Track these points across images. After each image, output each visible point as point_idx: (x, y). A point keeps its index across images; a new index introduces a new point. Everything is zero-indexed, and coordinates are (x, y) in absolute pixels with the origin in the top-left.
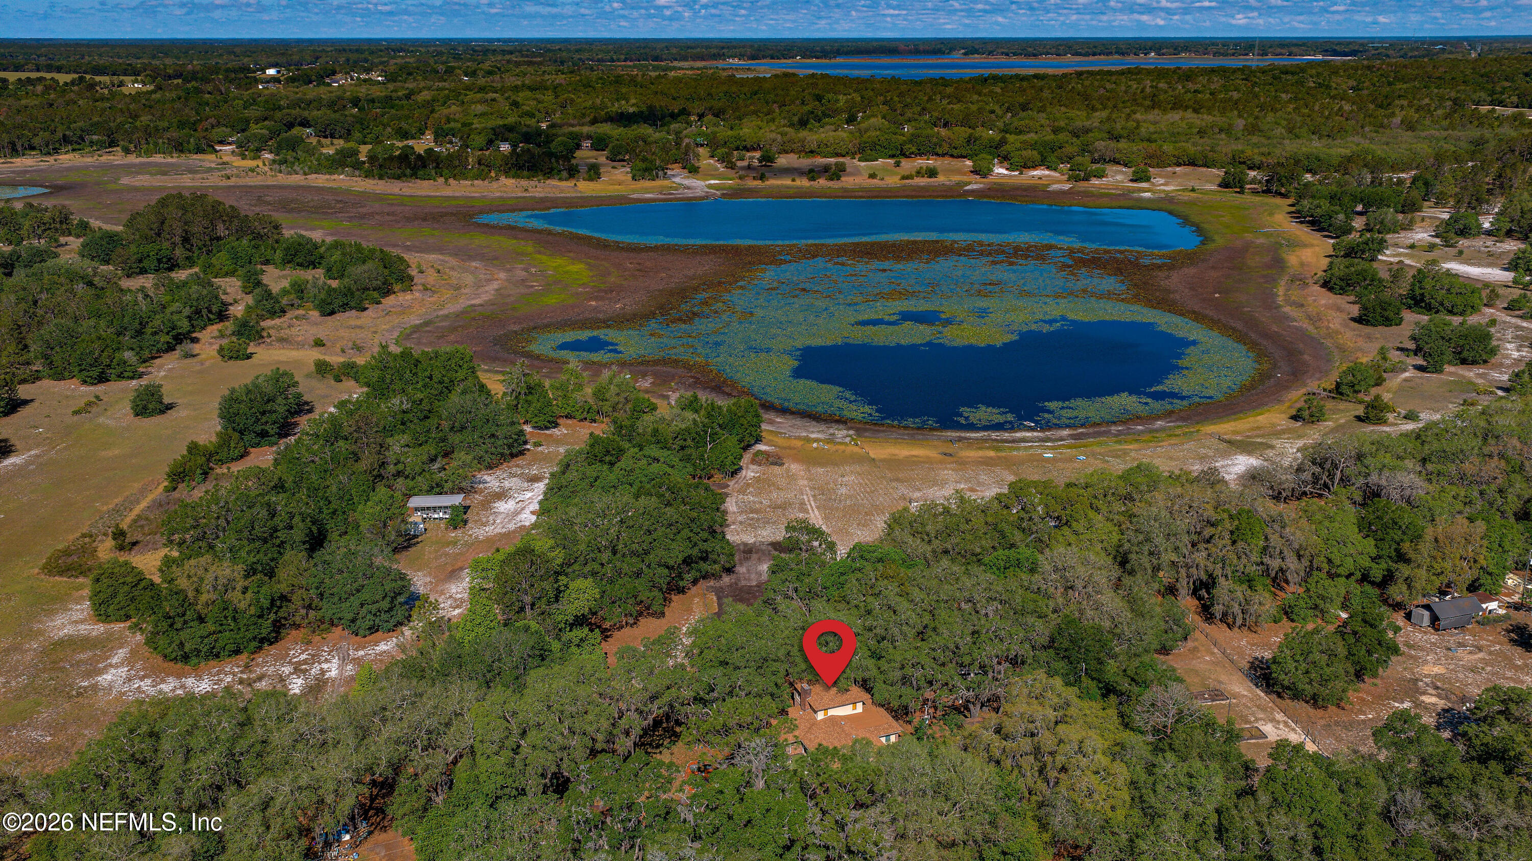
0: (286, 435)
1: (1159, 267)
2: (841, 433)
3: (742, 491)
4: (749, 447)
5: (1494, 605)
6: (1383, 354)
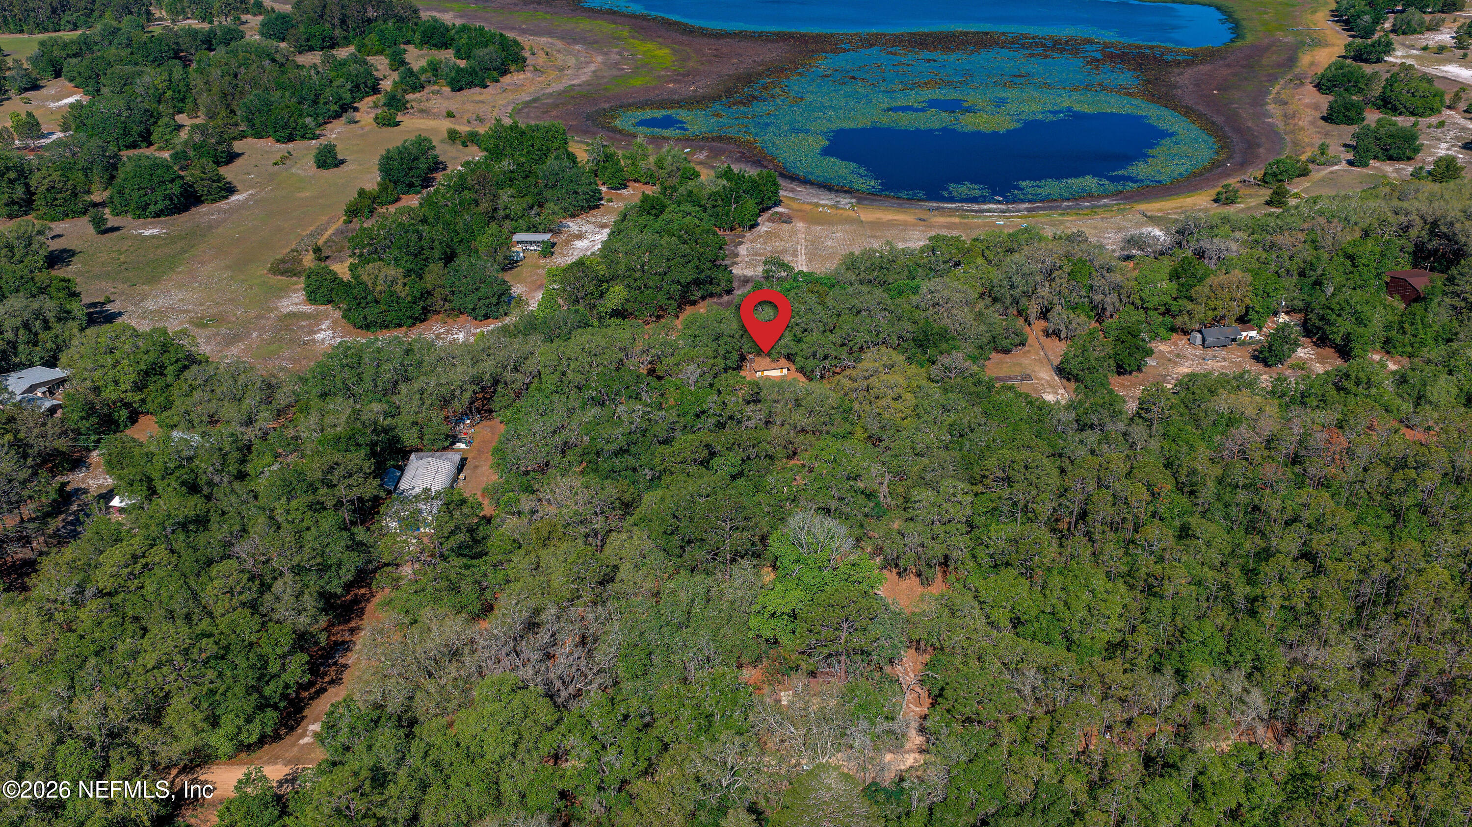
1: (1178, 64)
2: (845, 201)
3: (754, 241)
4: (770, 208)
5: (1253, 333)
6: (1323, 149)
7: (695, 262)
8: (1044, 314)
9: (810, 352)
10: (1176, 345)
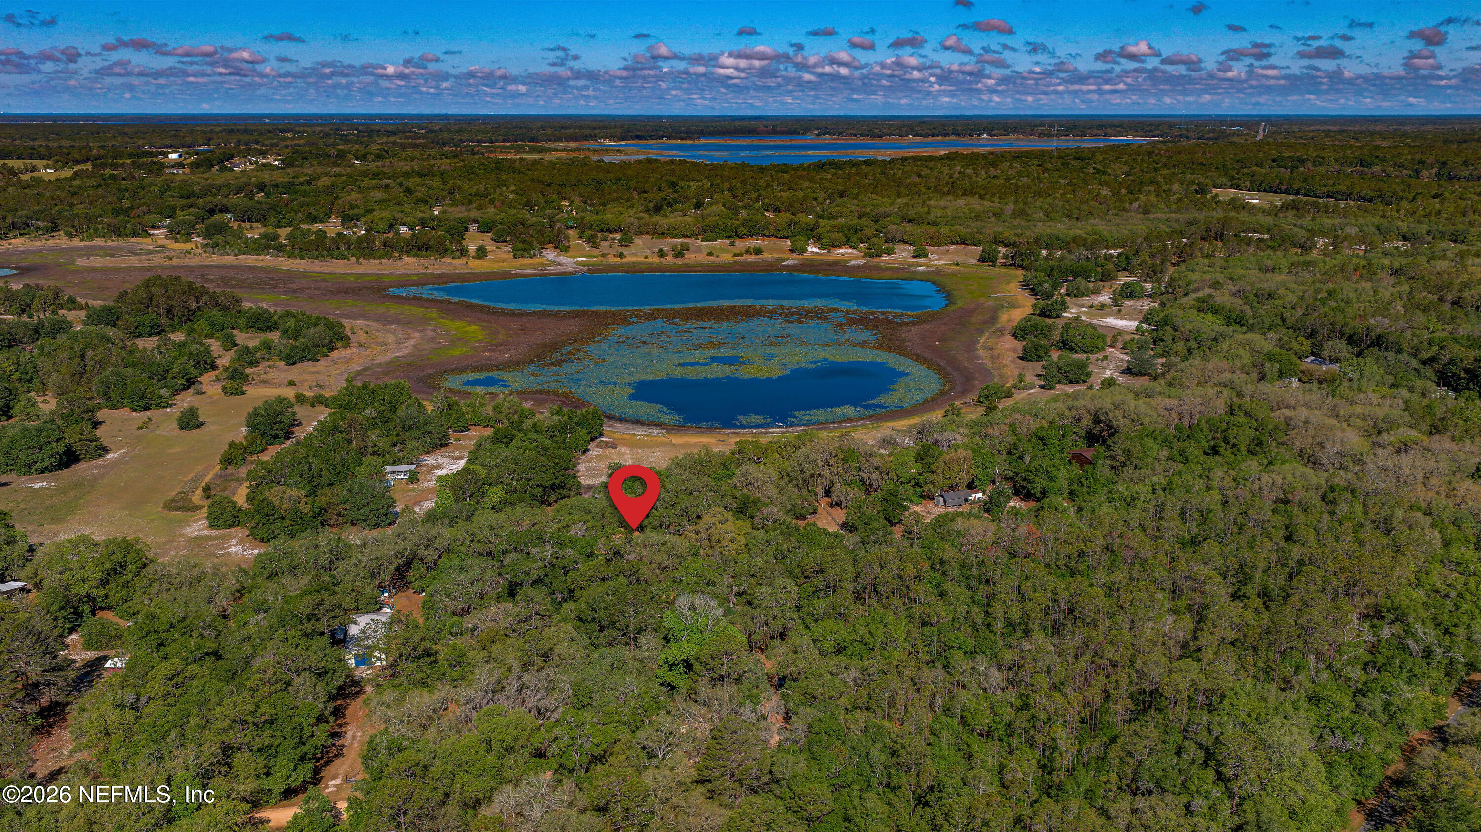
0: (289, 438)
1: (906, 324)
2: (656, 431)
3: (589, 461)
4: (596, 438)
5: (979, 495)
6: (1021, 378)
7: (552, 471)
8: (828, 492)
9: (658, 523)
10: (926, 507)
